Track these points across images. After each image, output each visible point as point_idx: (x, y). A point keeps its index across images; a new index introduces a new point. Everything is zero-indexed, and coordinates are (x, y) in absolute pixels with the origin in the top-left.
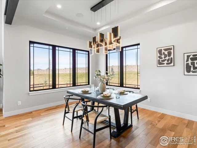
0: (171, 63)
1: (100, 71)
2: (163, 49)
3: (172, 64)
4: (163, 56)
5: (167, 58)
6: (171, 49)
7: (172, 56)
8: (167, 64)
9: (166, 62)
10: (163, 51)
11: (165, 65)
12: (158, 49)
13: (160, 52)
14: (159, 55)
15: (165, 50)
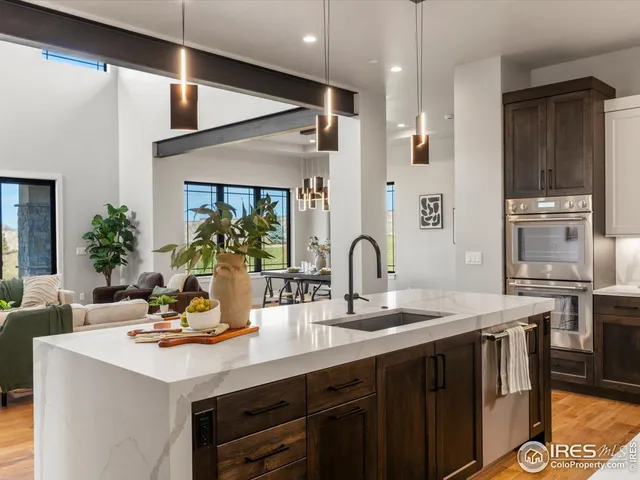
0: (438, 223)
1: (316, 238)
2: (427, 197)
3: (439, 226)
4: (428, 211)
5: (433, 214)
6: (437, 199)
7: (439, 212)
8: (434, 224)
9: (431, 221)
10: (428, 202)
11: (431, 226)
12: (422, 198)
13: (424, 202)
14: (422, 208)
15: (431, 200)
